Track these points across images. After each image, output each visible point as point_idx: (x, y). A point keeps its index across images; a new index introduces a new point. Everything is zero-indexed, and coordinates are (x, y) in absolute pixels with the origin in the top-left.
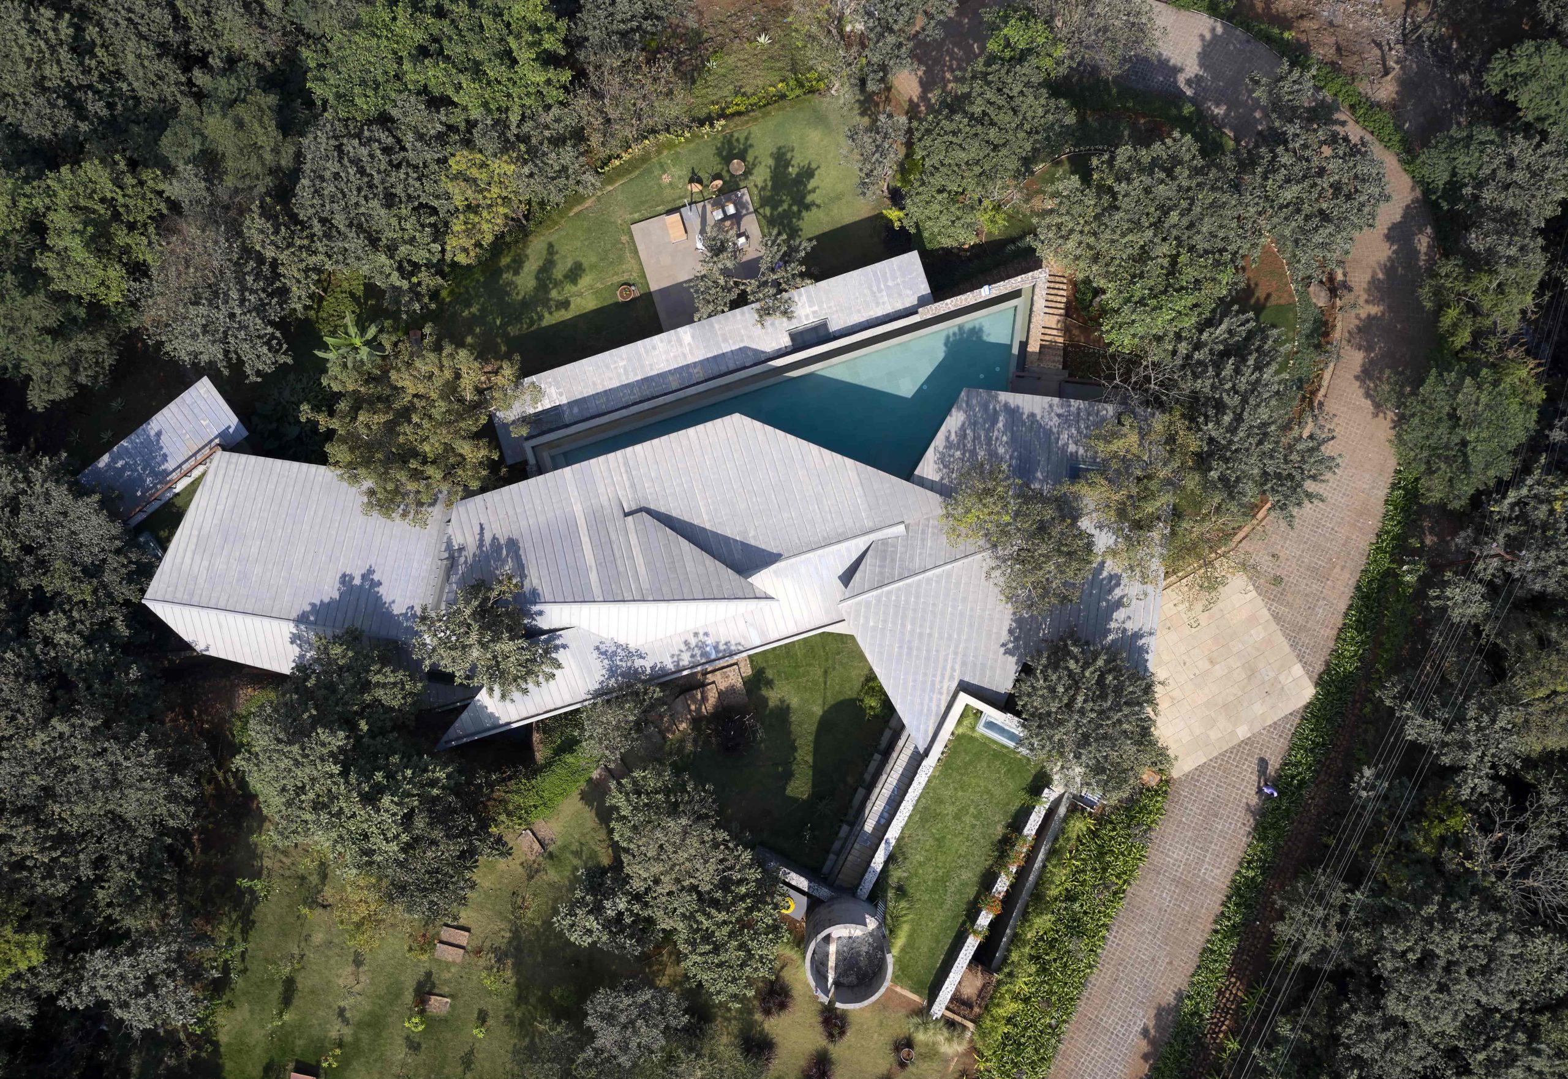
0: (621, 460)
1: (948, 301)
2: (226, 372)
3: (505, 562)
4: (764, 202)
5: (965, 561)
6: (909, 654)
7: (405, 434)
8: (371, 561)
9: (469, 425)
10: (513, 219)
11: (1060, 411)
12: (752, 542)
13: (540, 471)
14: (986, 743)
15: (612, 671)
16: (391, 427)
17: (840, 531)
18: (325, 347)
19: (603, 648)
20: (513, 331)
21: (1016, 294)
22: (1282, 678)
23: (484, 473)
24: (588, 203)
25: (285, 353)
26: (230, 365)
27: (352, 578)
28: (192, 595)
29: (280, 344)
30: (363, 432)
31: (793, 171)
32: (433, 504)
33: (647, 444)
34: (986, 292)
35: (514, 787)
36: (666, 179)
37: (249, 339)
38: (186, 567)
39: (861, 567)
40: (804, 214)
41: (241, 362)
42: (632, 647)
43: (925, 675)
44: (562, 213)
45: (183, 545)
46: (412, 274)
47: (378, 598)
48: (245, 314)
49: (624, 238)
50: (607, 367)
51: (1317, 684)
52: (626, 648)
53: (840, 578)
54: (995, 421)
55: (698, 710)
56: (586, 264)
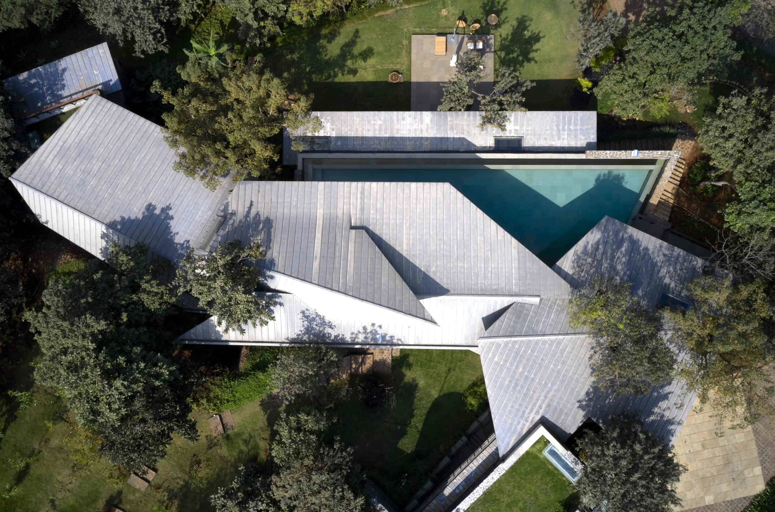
0: (360, 189)
1: (608, 152)
2: (121, 44)
3: (259, 233)
4: (503, 48)
5: (574, 337)
6: (515, 388)
7: (220, 123)
8: (172, 201)
9: (265, 131)
10: (338, 6)
11: (666, 252)
12: (432, 275)
13: (303, 178)
14: (546, 462)
15: (308, 330)
16: (213, 116)
17: (494, 287)
18: (190, 48)
19: (307, 313)
20: (315, 78)
21: (652, 162)
22: (746, 472)
23: (266, 166)
24: (390, 12)
25: (163, 44)
26: (125, 40)
27: (155, 208)
28: (43, 185)
29: (162, 37)
30: (192, 112)
31: (527, 34)
32: (225, 176)
33: (381, 184)
34: (634, 154)
35: (218, 382)
36: (444, 12)
37: (142, 27)
38: (46, 165)
39: (501, 318)
40: (526, 64)
41: (133, 41)
42: (327, 319)
43: (521, 405)
44: (371, 13)
45: (49, 149)
46: (263, 19)
47: (168, 227)
48: (143, 9)
49: (405, 42)
50: (369, 122)
51: (767, 484)
52: (322, 319)
53: (483, 319)
54: (619, 246)
55: (357, 369)
56: (376, 50)
